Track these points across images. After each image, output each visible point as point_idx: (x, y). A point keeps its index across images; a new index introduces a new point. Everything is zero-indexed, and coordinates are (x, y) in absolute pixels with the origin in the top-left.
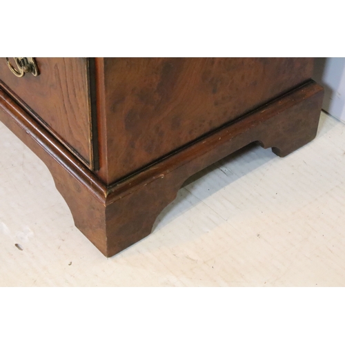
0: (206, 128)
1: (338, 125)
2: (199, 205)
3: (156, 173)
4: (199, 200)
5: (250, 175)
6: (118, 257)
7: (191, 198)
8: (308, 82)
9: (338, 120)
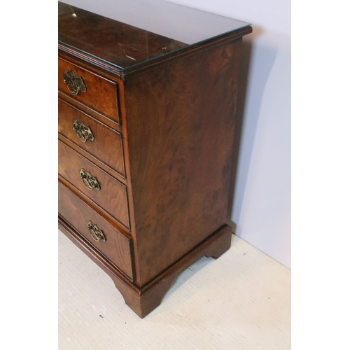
0: (181, 255)
1: (240, 240)
2: (181, 288)
3: (161, 279)
4: (180, 285)
5: (202, 270)
6: (146, 317)
7: (176, 284)
8: (225, 226)
9: (240, 237)
